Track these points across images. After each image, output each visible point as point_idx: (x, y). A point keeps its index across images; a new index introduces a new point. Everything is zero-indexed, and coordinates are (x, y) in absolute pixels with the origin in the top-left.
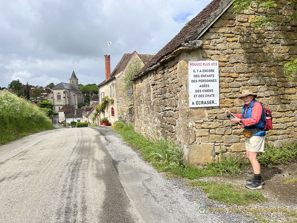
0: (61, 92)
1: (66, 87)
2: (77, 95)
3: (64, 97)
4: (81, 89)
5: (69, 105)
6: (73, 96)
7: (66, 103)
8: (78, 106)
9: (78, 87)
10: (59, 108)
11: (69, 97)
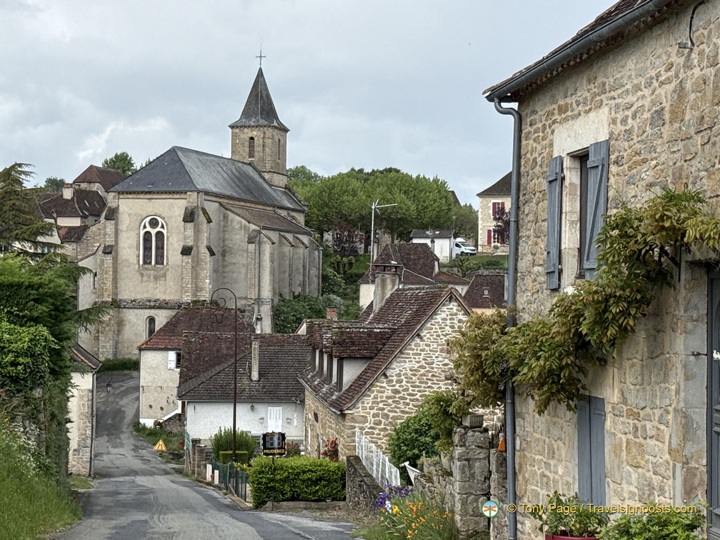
0: (171, 209)
1: (205, 180)
2: (274, 236)
3: (186, 251)
4: (301, 197)
5: (214, 303)
6: (244, 245)
7: (197, 289)
8: (276, 313)
9: (280, 181)
10: (152, 320)
11: (219, 252)
